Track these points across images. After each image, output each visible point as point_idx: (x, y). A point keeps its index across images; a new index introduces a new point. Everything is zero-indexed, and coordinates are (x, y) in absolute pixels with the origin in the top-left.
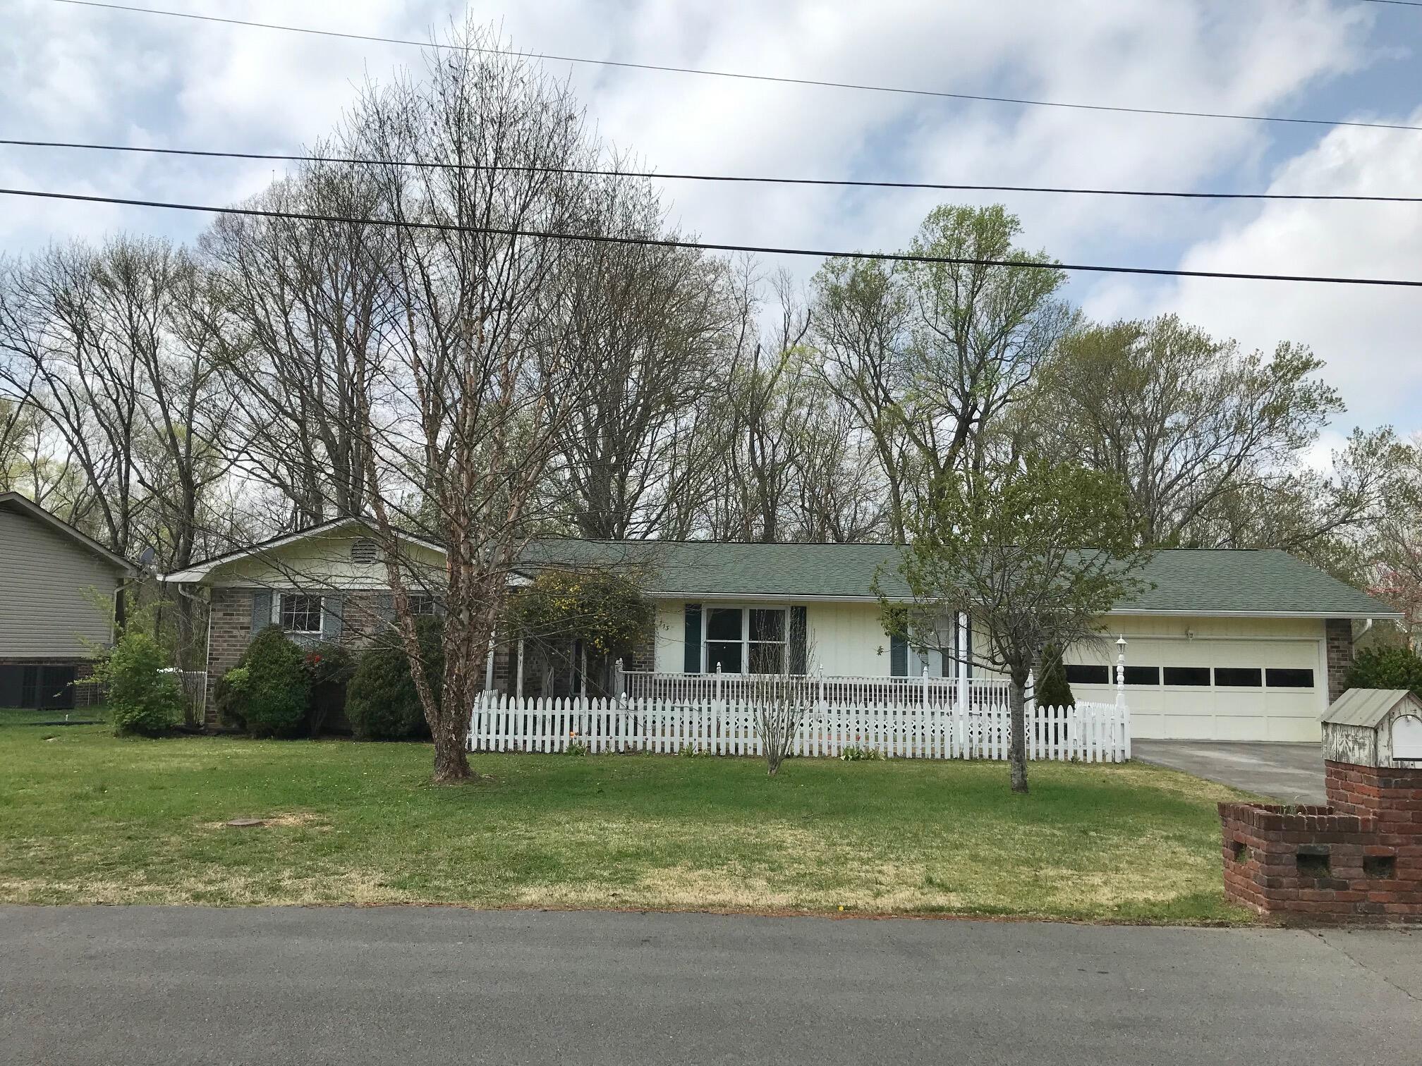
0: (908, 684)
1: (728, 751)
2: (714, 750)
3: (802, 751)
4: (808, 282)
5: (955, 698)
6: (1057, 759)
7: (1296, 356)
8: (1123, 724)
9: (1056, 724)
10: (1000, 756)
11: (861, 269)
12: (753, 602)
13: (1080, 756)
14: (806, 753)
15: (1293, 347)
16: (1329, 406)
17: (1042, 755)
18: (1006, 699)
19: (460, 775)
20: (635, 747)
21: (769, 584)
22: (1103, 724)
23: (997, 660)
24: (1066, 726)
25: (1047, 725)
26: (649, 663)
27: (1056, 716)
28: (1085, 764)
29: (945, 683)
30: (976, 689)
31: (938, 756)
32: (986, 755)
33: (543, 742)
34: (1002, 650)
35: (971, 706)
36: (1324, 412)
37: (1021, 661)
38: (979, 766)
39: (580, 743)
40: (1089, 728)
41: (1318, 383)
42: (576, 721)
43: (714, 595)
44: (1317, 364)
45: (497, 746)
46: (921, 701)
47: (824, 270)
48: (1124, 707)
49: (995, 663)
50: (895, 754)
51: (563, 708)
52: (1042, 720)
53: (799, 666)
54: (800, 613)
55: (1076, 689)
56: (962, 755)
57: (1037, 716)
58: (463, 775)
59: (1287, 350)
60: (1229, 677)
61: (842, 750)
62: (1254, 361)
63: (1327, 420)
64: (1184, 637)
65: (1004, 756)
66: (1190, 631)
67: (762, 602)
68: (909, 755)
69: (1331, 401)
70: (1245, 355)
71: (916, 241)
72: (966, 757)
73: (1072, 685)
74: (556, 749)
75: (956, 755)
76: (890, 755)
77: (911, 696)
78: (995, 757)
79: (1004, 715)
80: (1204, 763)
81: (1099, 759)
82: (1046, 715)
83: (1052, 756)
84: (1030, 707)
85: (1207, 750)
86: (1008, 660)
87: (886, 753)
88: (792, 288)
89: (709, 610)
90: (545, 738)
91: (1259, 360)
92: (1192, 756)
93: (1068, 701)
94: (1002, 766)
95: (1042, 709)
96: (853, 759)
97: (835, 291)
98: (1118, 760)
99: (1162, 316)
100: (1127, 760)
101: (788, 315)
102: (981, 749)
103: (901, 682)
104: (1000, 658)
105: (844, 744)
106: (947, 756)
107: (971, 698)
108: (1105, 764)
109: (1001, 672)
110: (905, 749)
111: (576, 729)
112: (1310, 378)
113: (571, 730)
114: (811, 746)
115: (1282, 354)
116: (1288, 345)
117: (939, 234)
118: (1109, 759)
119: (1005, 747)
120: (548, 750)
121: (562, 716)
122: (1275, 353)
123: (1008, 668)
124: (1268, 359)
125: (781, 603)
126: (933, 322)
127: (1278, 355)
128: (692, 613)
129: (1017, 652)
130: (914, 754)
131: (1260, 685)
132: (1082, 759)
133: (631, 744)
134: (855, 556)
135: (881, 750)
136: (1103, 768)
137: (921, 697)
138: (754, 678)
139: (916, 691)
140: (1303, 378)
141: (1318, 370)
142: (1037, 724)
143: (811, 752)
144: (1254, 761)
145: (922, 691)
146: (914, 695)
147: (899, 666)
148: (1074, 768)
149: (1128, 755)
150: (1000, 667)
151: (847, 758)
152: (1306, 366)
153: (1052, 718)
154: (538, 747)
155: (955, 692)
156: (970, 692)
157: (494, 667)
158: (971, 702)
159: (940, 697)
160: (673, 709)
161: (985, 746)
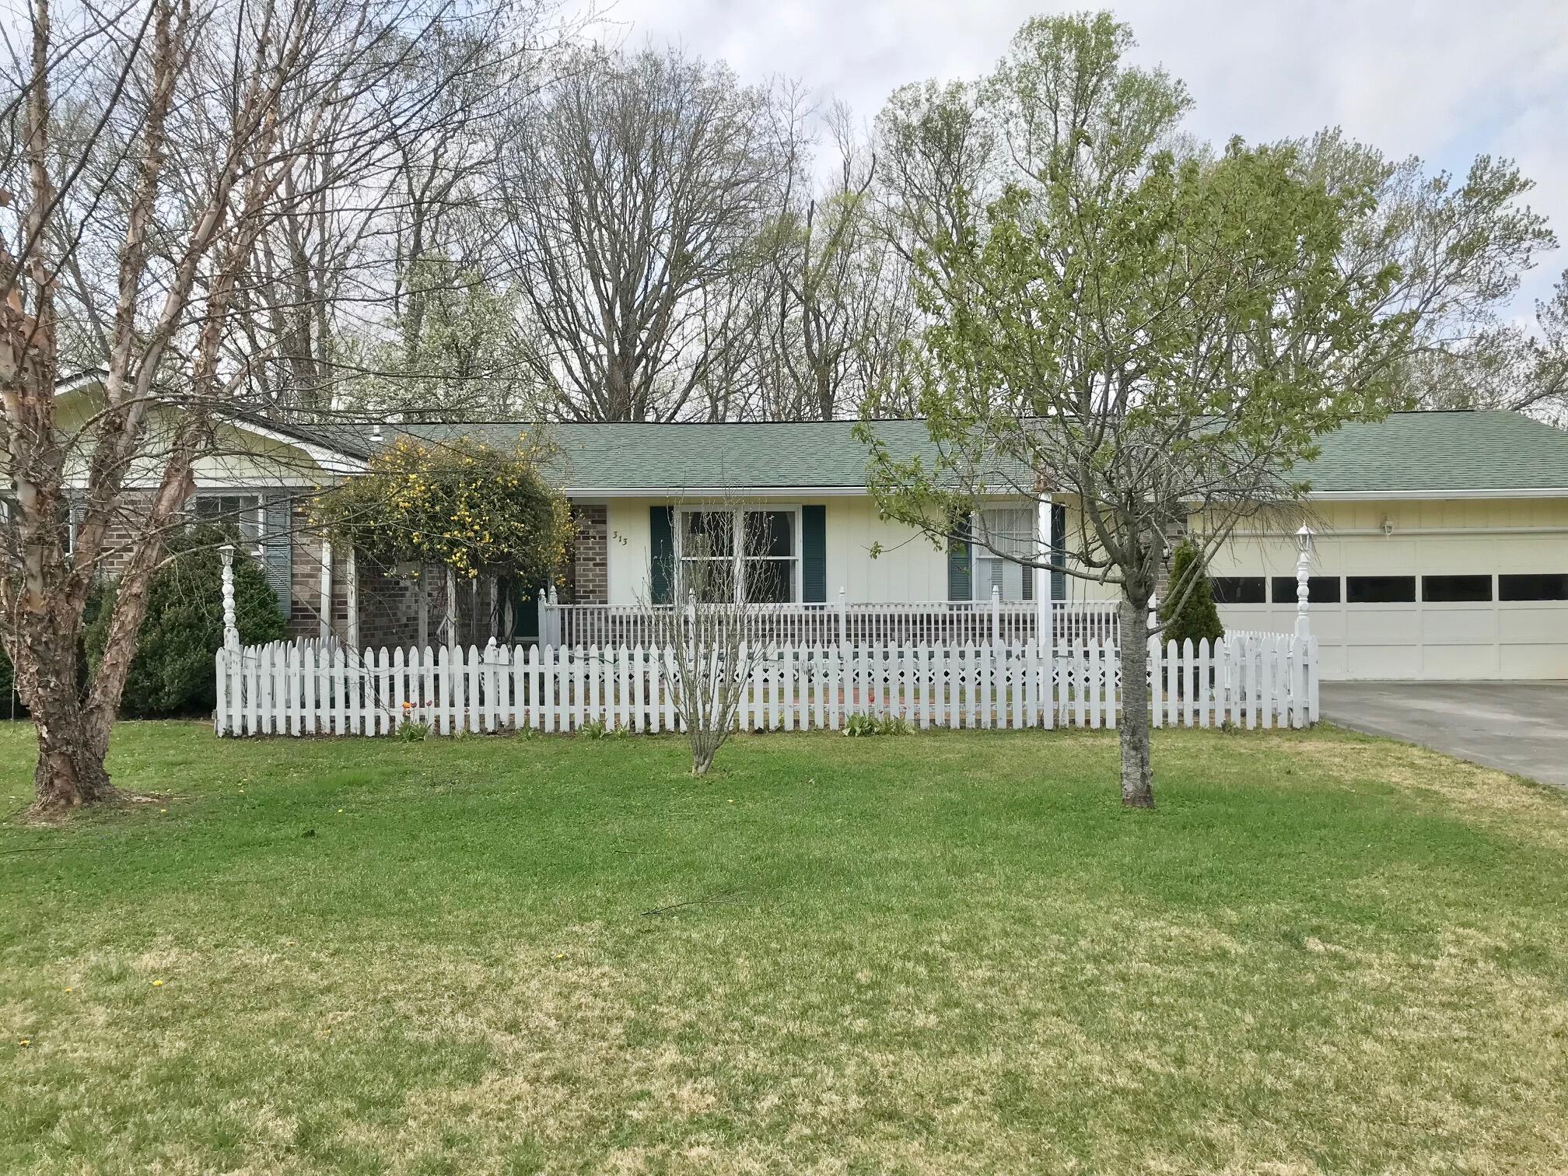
0: (969, 612)
1: (662, 726)
2: (640, 725)
3: (781, 721)
4: (871, 122)
5: (1032, 629)
6: (1197, 723)
7: (1498, 175)
8: (1306, 666)
9: (1196, 668)
10: (1103, 722)
11: (938, 102)
12: (749, 500)
13: (1236, 719)
14: (789, 725)
15: (1494, 164)
16: (1535, 243)
17: (1173, 718)
18: (1115, 629)
19: (77, 801)
20: (512, 722)
21: (772, 474)
22: (1274, 667)
23: (1096, 557)
24: (1212, 671)
25: (1181, 670)
26: (600, 592)
27: (1196, 656)
28: (1242, 732)
29: (1023, 608)
30: (1069, 616)
31: (1002, 724)
32: (1080, 721)
33: (363, 718)
34: (1104, 538)
35: (1055, 640)
36: (1529, 250)
37: (1141, 558)
38: (1067, 742)
39: (422, 718)
40: (1251, 674)
41: (1523, 211)
42: (414, 685)
43: (689, 492)
44: (1526, 184)
45: (289, 728)
46: (990, 635)
47: (890, 106)
48: (1307, 637)
49: (1090, 563)
50: (932, 721)
51: (392, 664)
52: (1173, 662)
53: (816, 590)
54: (815, 516)
55: (1224, 611)
56: (1041, 722)
57: (1165, 655)
58: (84, 800)
59: (1485, 168)
60: (1443, 589)
61: (846, 720)
62: (1439, 185)
63: (1532, 261)
64: (1378, 531)
65: (1111, 723)
66: (1388, 523)
67: (762, 500)
68: (955, 723)
69: (1538, 234)
70: (1429, 178)
71: (1004, 63)
72: (1049, 724)
73: (1220, 608)
74: (384, 730)
75: (1033, 721)
76: (925, 724)
77: (974, 629)
78: (1096, 724)
79: (1110, 655)
80: (1433, 723)
81: (1267, 723)
82: (1180, 655)
83: (1189, 720)
84: (1154, 643)
85: (1414, 697)
86: (1117, 557)
87: (918, 721)
88: (852, 126)
89: (685, 515)
90: (364, 712)
91: (1446, 185)
92: (1409, 711)
93: (1213, 631)
94: (1106, 741)
95: (1172, 645)
96: (862, 734)
97: (907, 132)
98: (1297, 724)
99: (1321, 131)
100: (1312, 724)
101: (846, 166)
102: (1072, 713)
103: (959, 609)
104: (1100, 555)
105: (849, 708)
106: (1017, 724)
107: (1055, 629)
108: (1276, 731)
109: (1103, 580)
110: (948, 714)
111: (414, 697)
112: (1513, 206)
113: (407, 699)
114: (796, 713)
115: (1479, 173)
116: (1486, 161)
117: (1032, 54)
118: (1283, 723)
119: (1113, 708)
120: (370, 731)
121: (392, 678)
122: (1468, 172)
123: (1116, 571)
124: (1459, 181)
125: (788, 500)
126: (1026, 165)
127: (1473, 176)
128: (660, 517)
129: (1134, 539)
130: (963, 721)
131: (1489, 599)
132: (1238, 725)
133: (505, 719)
134: (902, 434)
135: (910, 716)
136: (1275, 741)
137: (990, 629)
138: (754, 609)
139: (982, 621)
140: (1505, 203)
141: (1525, 193)
142: (1165, 670)
143: (797, 722)
144: (1508, 717)
145: (990, 620)
146: (979, 629)
147: (959, 585)
148: (1228, 742)
149: (1314, 717)
150: (1099, 572)
151: (852, 733)
152: (1509, 188)
153: (1188, 658)
154: (355, 728)
155: (1032, 621)
156: (1055, 620)
157: (332, 603)
158: (1055, 635)
159: (1017, 629)
160: (571, 660)
161: (1080, 707)
